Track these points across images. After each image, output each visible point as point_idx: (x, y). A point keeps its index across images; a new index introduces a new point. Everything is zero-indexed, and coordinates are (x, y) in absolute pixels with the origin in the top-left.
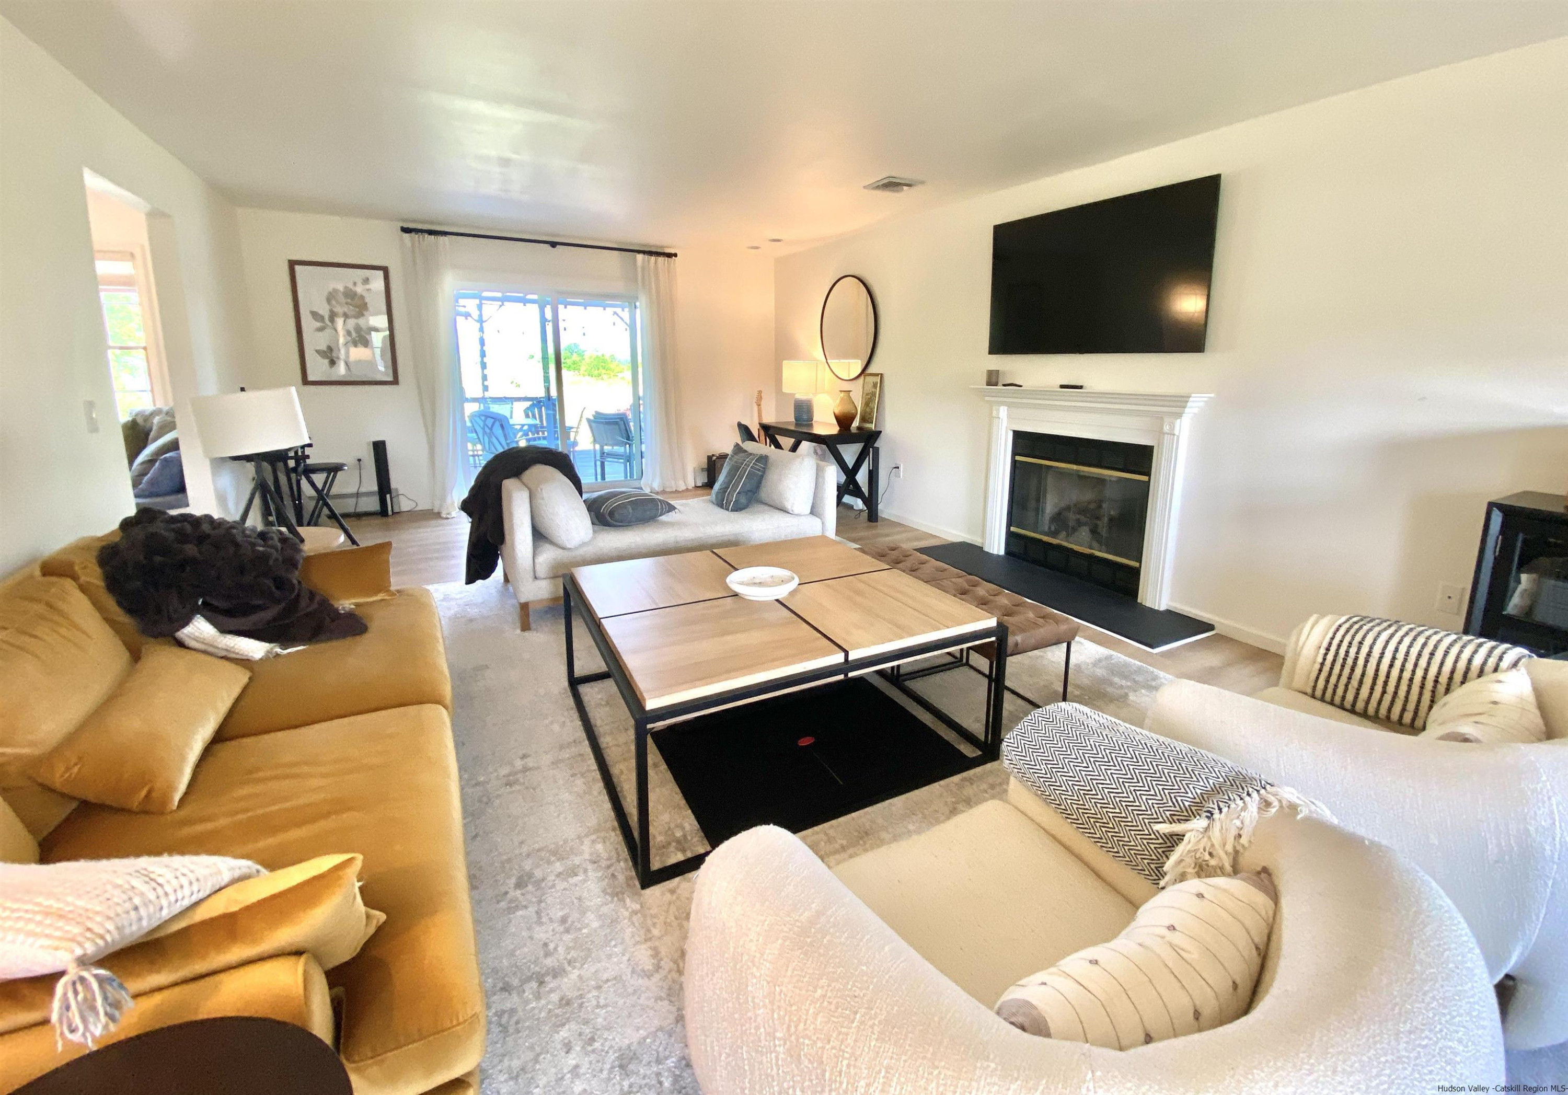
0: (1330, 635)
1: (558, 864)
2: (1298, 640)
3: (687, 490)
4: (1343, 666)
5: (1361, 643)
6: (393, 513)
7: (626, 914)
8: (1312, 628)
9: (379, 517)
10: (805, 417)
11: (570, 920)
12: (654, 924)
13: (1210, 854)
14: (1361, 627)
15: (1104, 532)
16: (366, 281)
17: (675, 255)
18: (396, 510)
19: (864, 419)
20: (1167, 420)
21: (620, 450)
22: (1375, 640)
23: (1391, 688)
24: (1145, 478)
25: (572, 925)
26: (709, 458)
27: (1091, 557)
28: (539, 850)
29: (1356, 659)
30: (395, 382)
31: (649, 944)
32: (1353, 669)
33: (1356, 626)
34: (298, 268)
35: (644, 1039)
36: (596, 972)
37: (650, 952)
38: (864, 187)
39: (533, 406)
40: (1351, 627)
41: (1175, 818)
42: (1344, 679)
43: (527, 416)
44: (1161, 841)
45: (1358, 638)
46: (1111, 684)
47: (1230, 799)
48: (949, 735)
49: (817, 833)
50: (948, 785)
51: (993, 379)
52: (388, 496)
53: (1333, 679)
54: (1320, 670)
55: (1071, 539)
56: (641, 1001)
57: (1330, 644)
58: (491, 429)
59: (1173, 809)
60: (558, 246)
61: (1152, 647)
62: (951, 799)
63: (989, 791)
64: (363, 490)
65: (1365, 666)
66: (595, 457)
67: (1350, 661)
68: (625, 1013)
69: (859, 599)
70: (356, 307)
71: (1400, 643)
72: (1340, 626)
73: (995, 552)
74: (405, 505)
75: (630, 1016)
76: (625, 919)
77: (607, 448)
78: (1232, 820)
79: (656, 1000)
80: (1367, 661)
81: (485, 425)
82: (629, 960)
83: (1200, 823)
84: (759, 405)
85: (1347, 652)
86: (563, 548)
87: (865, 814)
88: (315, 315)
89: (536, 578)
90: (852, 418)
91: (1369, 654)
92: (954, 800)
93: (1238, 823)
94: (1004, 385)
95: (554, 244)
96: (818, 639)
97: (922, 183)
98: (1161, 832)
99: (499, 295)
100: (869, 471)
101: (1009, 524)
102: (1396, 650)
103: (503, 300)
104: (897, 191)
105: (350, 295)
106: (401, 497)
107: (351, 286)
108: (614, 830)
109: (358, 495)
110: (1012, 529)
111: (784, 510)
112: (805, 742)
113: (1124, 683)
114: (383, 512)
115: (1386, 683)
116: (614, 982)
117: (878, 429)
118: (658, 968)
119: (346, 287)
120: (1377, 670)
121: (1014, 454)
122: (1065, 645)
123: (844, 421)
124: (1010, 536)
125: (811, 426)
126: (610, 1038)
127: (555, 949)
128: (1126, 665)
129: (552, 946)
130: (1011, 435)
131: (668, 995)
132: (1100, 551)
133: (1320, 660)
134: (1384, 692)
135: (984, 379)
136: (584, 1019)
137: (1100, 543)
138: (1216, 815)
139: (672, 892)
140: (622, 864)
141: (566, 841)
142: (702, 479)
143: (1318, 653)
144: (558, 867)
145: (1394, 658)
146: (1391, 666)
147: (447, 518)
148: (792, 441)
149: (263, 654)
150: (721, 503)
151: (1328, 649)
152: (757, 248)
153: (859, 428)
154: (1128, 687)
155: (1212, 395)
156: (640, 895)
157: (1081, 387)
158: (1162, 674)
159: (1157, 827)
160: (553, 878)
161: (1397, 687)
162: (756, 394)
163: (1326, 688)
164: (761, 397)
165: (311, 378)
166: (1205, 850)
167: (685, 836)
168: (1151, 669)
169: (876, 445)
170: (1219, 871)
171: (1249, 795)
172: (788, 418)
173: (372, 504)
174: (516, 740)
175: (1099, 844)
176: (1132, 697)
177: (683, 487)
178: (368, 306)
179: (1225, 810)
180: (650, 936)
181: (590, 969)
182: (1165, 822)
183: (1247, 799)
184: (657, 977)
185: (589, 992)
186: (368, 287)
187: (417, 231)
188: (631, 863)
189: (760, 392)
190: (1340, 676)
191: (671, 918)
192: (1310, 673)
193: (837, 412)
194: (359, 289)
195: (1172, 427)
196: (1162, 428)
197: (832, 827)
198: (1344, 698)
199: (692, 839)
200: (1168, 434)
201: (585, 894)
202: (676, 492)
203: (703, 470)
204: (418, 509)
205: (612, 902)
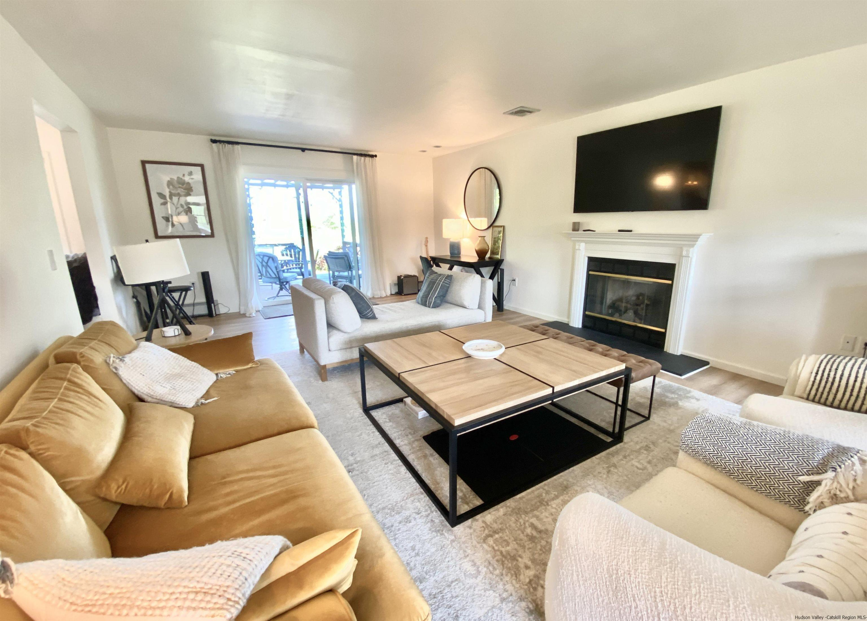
0: (817, 365)
1: (397, 516)
2: (797, 369)
3: (387, 296)
4: (826, 382)
5: (837, 369)
6: (216, 315)
7: (449, 542)
8: (805, 362)
9: (207, 317)
10: (456, 252)
11: (417, 548)
12: (467, 547)
13: (840, 491)
14: (835, 361)
15: (643, 313)
16: (190, 174)
17: (376, 156)
18: (217, 313)
19: (493, 253)
20: (685, 249)
21: (346, 274)
22: (845, 367)
23: (855, 393)
24: (669, 282)
25: (419, 551)
26: (399, 278)
27: (636, 327)
28: (384, 508)
29: (834, 378)
30: (212, 235)
31: (468, 559)
32: (832, 384)
33: (832, 360)
34: (148, 166)
35: (487, 613)
36: (444, 577)
37: (470, 563)
38: (504, 113)
39: (286, 249)
40: (829, 361)
41: (810, 472)
42: (827, 389)
43: (283, 255)
44: (802, 485)
45: (835, 367)
46: (667, 397)
47: (843, 460)
48: (592, 430)
49: (538, 489)
50: (600, 458)
51: (576, 227)
52: (213, 305)
53: (821, 389)
54: (813, 385)
55: (623, 317)
56: (476, 592)
57: (818, 371)
58: (267, 263)
59: (807, 467)
60: (306, 151)
61: (681, 375)
62: (605, 466)
63: (624, 460)
64: (196, 301)
65: (840, 382)
66: (330, 278)
67: (831, 379)
68: (470, 600)
69: (541, 356)
70: (185, 189)
71: (859, 368)
72: (822, 361)
73: (577, 326)
74: (222, 310)
75: (473, 601)
76: (448, 545)
77: (336, 274)
78: (850, 472)
79: (485, 591)
80: (841, 379)
81: (263, 260)
82: (460, 569)
83: (830, 474)
84: (426, 246)
85: (829, 375)
86: (345, 333)
87: (561, 476)
88: (161, 195)
89: (329, 350)
90: (486, 253)
91: (842, 375)
92: (607, 466)
93: (853, 472)
94: (584, 231)
95: (303, 150)
96: (531, 380)
97: (539, 110)
98: (802, 481)
99: (259, 182)
100: (498, 282)
101: (585, 309)
102: (858, 372)
103: (263, 185)
104: (522, 116)
105: (181, 182)
106: (220, 305)
107: (181, 176)
108: (422, 494)
109: (194, 305)
110: (587, 313)
111: (464, 307)
112: (514, 438)
113: (673, 396)
114: (210, 314)
115: (852, 390)
116: (457, 582)
117: (502, 258)
118: (479, 572)
119: (178, 177)
120: (847, 384)
121: (589, 270)
122: (652, 377)
123: (481, 254)
124: (585, 316)
125: (460, 257)
126: (467, 615)
127: (415, 565)
128: (670, 386)
129: (412, 564)
130: (587, 259)
131: (491, 587)
132: (641, 323)
133: (812, 379)
134: (851, 395)
135: (571, 227)
136: (448, 605)
137: (641, 319)
138: (839, 470)
139: (470, 528)
140: (434, 513)
141: (397, 502)
142: (395, 290)
143: (811, 376)
144: (398, 518)
145: (857, 377)
146: (855, 381)
147: (250, 317)
148: (448, 266)
149: (194, 404)
150: (424, 303)
151: (817, 373)
152: (424, 151)
153: (490, 258)
154: (677, 398)
155: (712, 234)
156: (452, 531)
157: (631, 231)
158: (692, 390)
159: (800, 478)
160: (398, 525)
161: (859, 392)
162: (424, 240)
163: (816, 394)
164: (427, 241)
165: (160, 234)
166: (836, 489)
167: (464, 495)
168: (685, 388)
169: (501, 268)
170: (847, 500)
171: (852, 457)
172: (446, 253)
173: (203, 310)
174: (344, 445)
175: (755, 489)
176: (680, 403)
177: (384, 295)
178: (193, 188)
179: (843, 466)
180: (467, 554)
181: (439, 576)
182: (804, 475)
183: (852, 459)
184: (480, 577)
185: (444, 589)
186: (192, 177)
187: (220, 142)
188: (439, 513)
189: (427, 238)
190: (825, 387)
191: (475, 543)
192: (807, 387)
193: (477, 249)
194: (187, 179)
195: (688, 251)
196: (682, 252)
197: (545, 485)
198: (827, 399)
199: (469, 496)
200: (685, 257)
201: (420, 533)
202: (381, 298)
203: (395, 284)
204: (230, 312)
205: (437, 536)
